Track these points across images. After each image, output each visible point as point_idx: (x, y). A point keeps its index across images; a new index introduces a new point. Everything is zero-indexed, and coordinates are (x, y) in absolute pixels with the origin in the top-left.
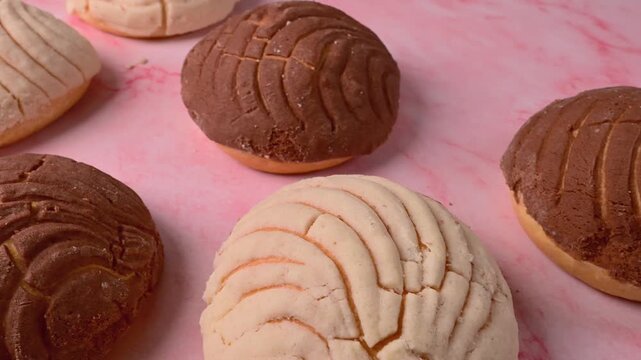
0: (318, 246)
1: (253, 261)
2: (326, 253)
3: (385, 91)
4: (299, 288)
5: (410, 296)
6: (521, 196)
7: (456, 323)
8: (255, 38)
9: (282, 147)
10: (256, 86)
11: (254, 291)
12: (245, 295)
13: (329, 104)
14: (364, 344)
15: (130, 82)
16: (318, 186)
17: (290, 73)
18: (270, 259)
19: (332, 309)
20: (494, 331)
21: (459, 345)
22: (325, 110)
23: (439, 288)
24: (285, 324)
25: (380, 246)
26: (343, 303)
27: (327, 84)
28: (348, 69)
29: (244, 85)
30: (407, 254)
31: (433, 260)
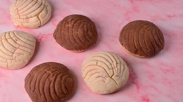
0: (99, 66)
1: (90, 71)
2: (101, 67)
3: (95, 31)
4: (99, 72)
5: (114, 69)
6: (124, 46)
7: (120, 71)
8: (70, 29)
9: (82, 48)
10: (74, 39)
11: (92, 75)
12: (91, 75)
13: (88, 39)
14: (110, 77)
15: (40, 40)
16: (94, 56)
17: (79, 35)
18: (93, 70)
19: (105, 74)
20: (125, 70)
21: (121, 73)
22: (87, 40)
23: (117, 67)
24: (99, 77)
25: (108, 64)
26: (106, 73)
27: (86, 35)
28: (88, 31)
29: (72, 39)
30: (111, 63)
31: (115, 63)
